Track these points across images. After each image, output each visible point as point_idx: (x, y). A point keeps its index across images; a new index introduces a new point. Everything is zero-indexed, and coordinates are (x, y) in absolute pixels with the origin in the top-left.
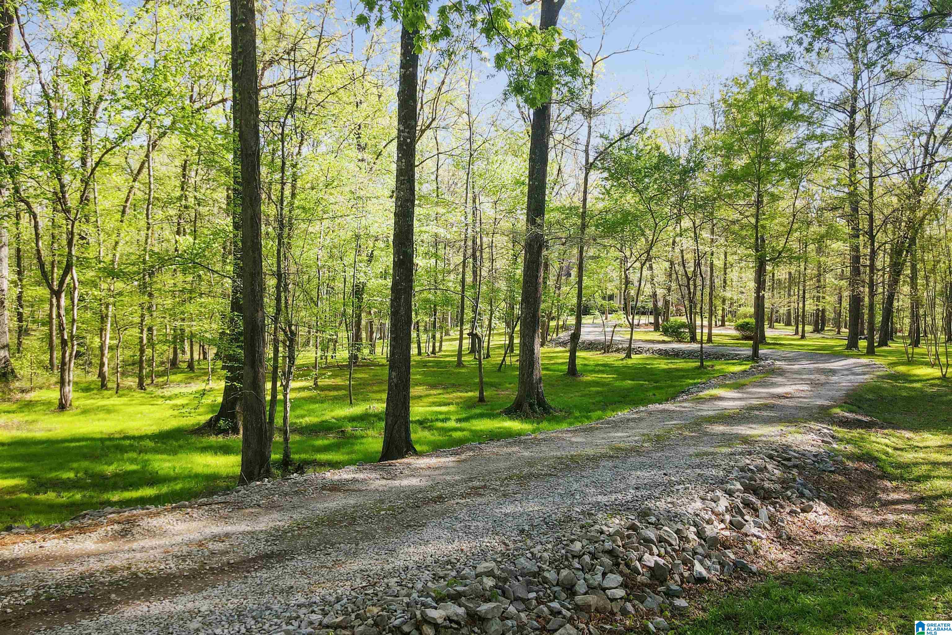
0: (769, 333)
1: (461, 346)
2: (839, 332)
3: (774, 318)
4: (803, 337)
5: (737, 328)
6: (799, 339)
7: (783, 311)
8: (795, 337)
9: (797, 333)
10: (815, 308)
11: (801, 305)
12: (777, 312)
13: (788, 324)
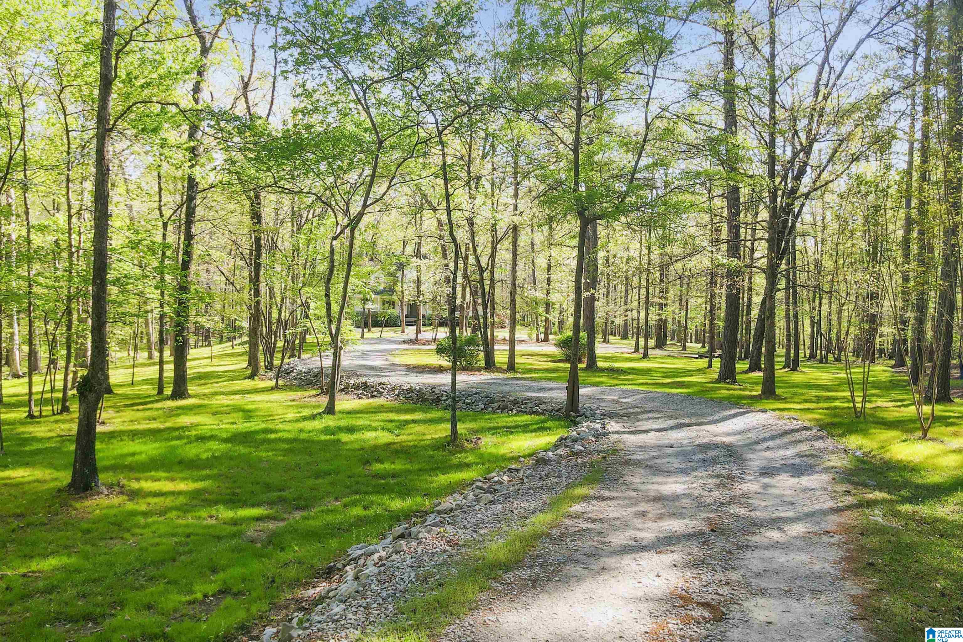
0: (601, 349)
1: (161, 371)
2: (684, 348)
3: (609, 330)
4: (645, 356)
5: (558, 345)
6: (639, 360)
7: (619, 321)
8: (635, 355)
9: (637, 350)
10: (657, 317)
11: (643, 314)
12: (613, 322)
13: (625, 337)
